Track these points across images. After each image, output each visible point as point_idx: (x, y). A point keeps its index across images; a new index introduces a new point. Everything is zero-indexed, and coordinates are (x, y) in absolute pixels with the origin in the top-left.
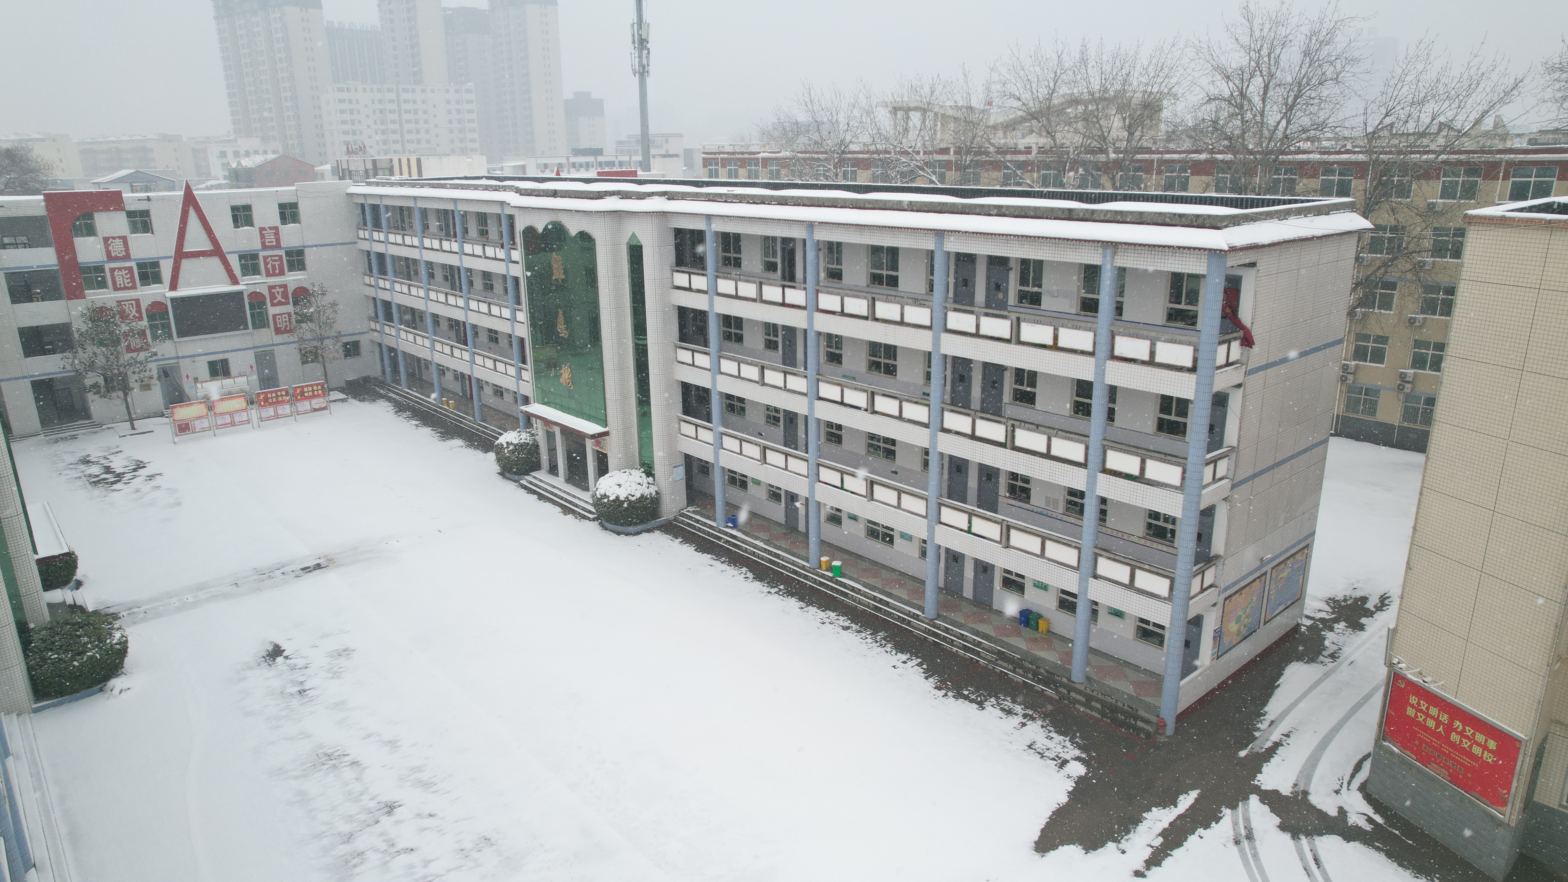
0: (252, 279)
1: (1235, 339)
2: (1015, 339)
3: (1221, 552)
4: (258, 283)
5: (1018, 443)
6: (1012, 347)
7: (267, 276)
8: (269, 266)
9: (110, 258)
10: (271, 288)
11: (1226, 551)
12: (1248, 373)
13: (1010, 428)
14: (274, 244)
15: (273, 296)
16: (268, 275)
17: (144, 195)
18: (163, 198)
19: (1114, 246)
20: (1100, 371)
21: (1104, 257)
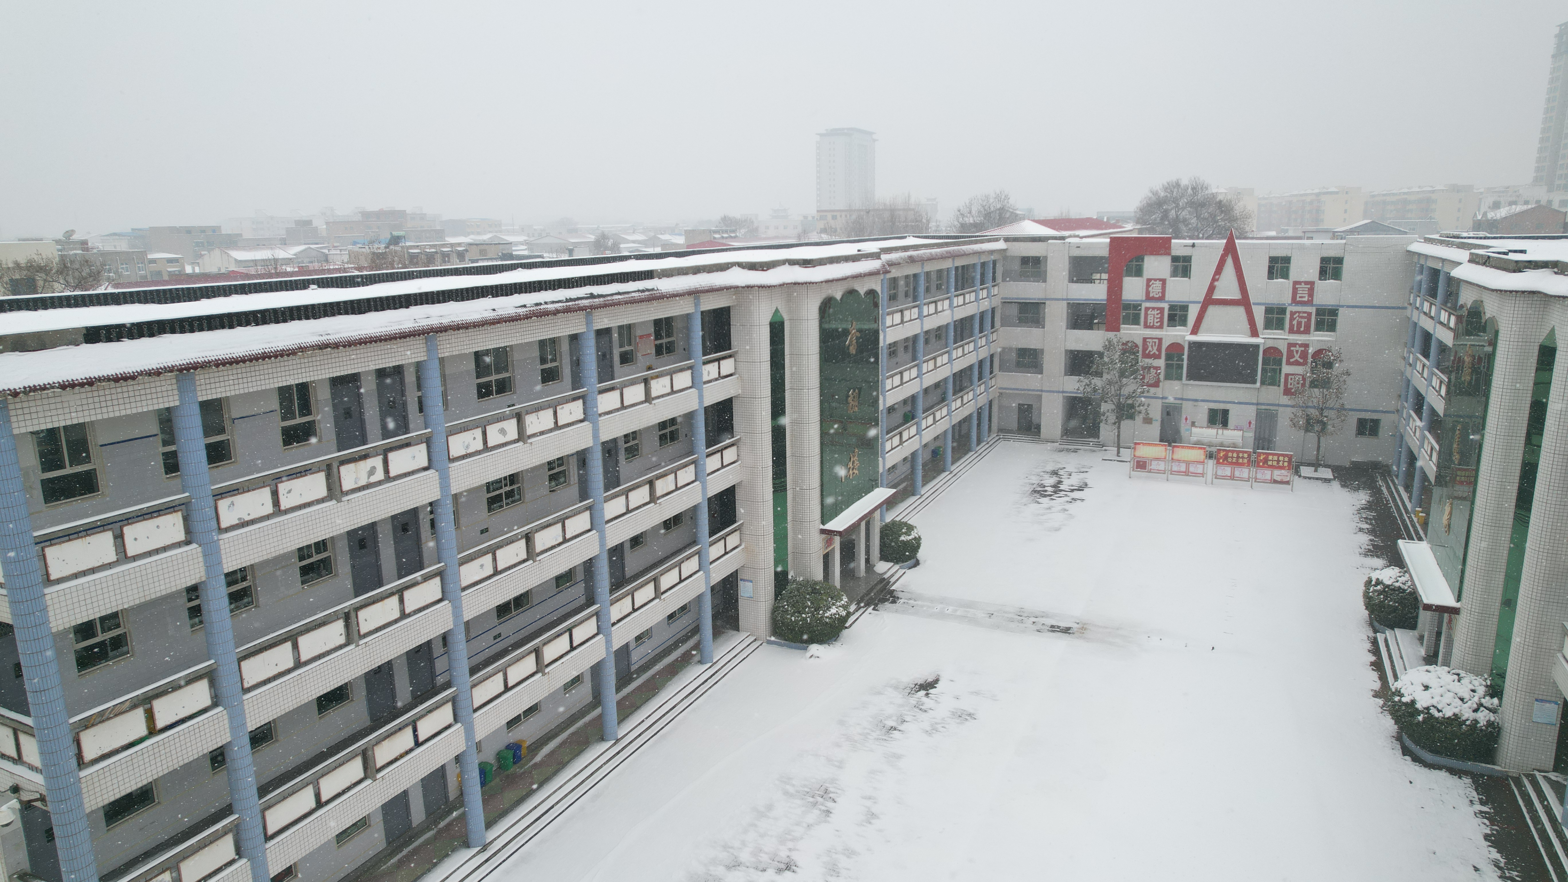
0: (1274, 334)
4: (1279, 338)
7: (1289, 332)
8: (1295, 322)
9: (1149, 298)
10: (1290, 345)
14: (1306, 299)
15: (1290, 354)
16: (1291, 331)
17: (1192, 241)
18: (1206, 246)
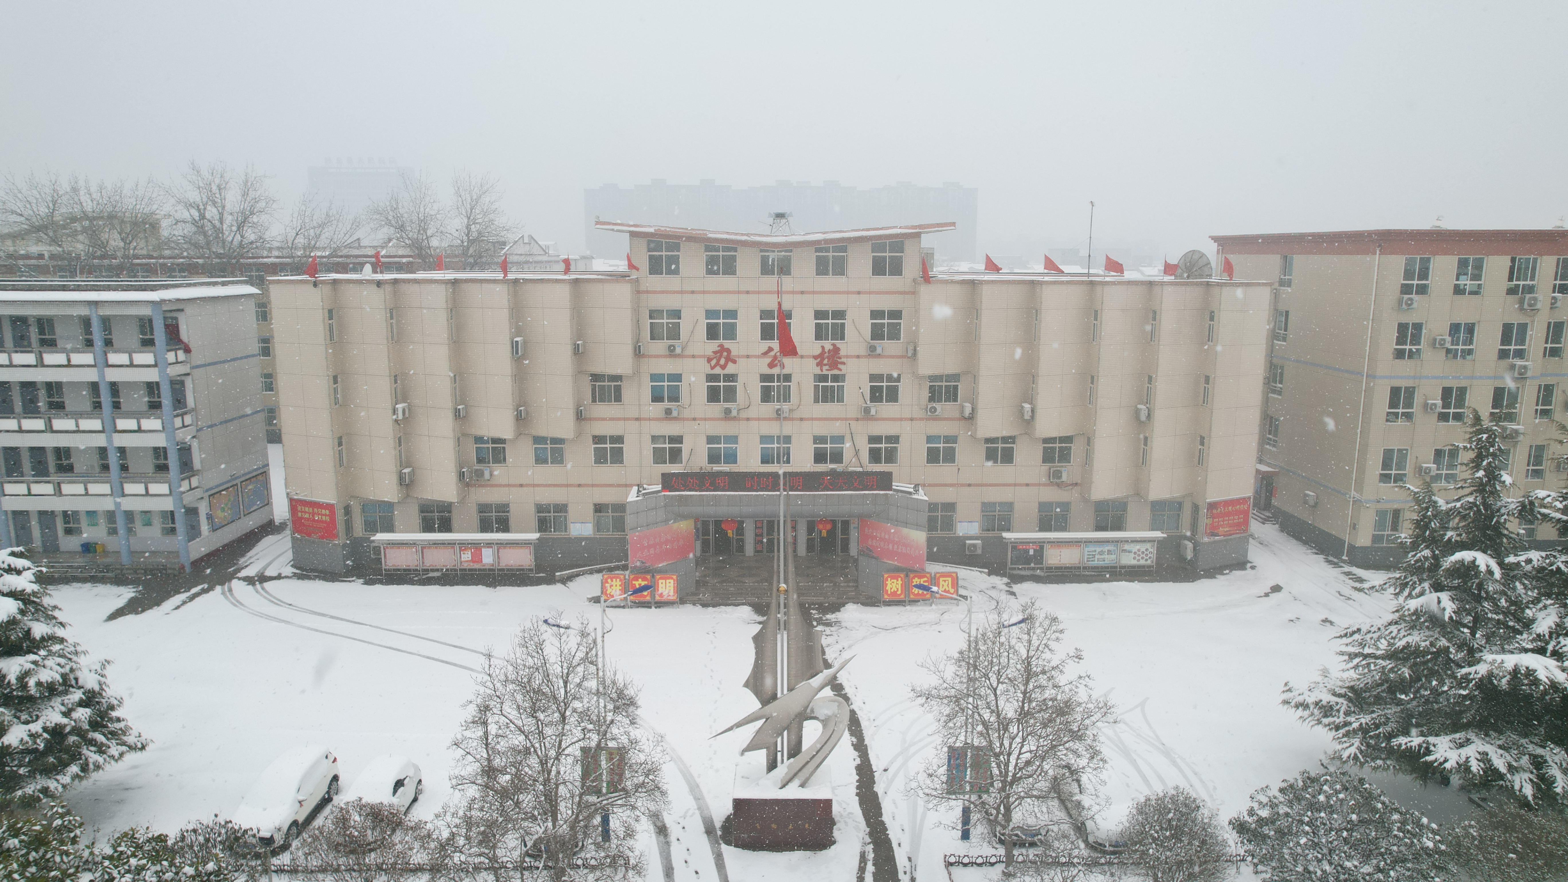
1: (179, 349)
2: (40, 363)
3: (200, 468)
5: (55, 428)
6: (39, 369)
11: (202, 466)
12: (192, 368)
13: (47, 420)
19: (96, 303)
20: (102, 375)
21: (91, 310)
